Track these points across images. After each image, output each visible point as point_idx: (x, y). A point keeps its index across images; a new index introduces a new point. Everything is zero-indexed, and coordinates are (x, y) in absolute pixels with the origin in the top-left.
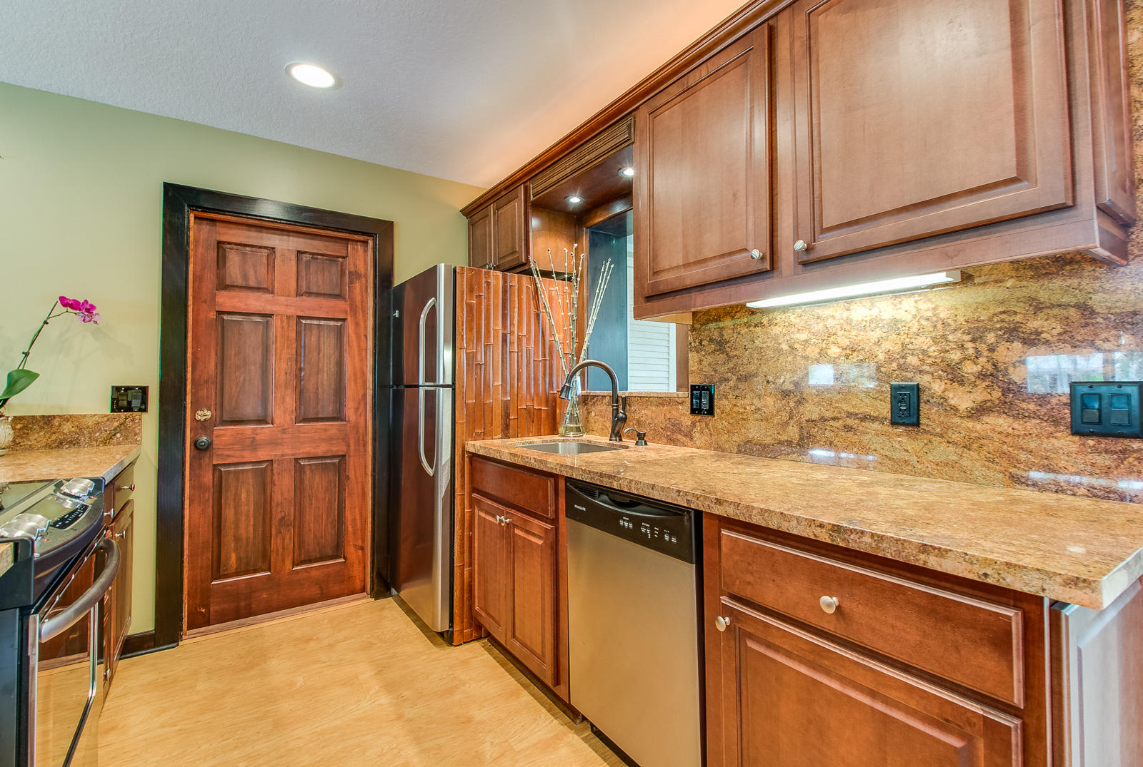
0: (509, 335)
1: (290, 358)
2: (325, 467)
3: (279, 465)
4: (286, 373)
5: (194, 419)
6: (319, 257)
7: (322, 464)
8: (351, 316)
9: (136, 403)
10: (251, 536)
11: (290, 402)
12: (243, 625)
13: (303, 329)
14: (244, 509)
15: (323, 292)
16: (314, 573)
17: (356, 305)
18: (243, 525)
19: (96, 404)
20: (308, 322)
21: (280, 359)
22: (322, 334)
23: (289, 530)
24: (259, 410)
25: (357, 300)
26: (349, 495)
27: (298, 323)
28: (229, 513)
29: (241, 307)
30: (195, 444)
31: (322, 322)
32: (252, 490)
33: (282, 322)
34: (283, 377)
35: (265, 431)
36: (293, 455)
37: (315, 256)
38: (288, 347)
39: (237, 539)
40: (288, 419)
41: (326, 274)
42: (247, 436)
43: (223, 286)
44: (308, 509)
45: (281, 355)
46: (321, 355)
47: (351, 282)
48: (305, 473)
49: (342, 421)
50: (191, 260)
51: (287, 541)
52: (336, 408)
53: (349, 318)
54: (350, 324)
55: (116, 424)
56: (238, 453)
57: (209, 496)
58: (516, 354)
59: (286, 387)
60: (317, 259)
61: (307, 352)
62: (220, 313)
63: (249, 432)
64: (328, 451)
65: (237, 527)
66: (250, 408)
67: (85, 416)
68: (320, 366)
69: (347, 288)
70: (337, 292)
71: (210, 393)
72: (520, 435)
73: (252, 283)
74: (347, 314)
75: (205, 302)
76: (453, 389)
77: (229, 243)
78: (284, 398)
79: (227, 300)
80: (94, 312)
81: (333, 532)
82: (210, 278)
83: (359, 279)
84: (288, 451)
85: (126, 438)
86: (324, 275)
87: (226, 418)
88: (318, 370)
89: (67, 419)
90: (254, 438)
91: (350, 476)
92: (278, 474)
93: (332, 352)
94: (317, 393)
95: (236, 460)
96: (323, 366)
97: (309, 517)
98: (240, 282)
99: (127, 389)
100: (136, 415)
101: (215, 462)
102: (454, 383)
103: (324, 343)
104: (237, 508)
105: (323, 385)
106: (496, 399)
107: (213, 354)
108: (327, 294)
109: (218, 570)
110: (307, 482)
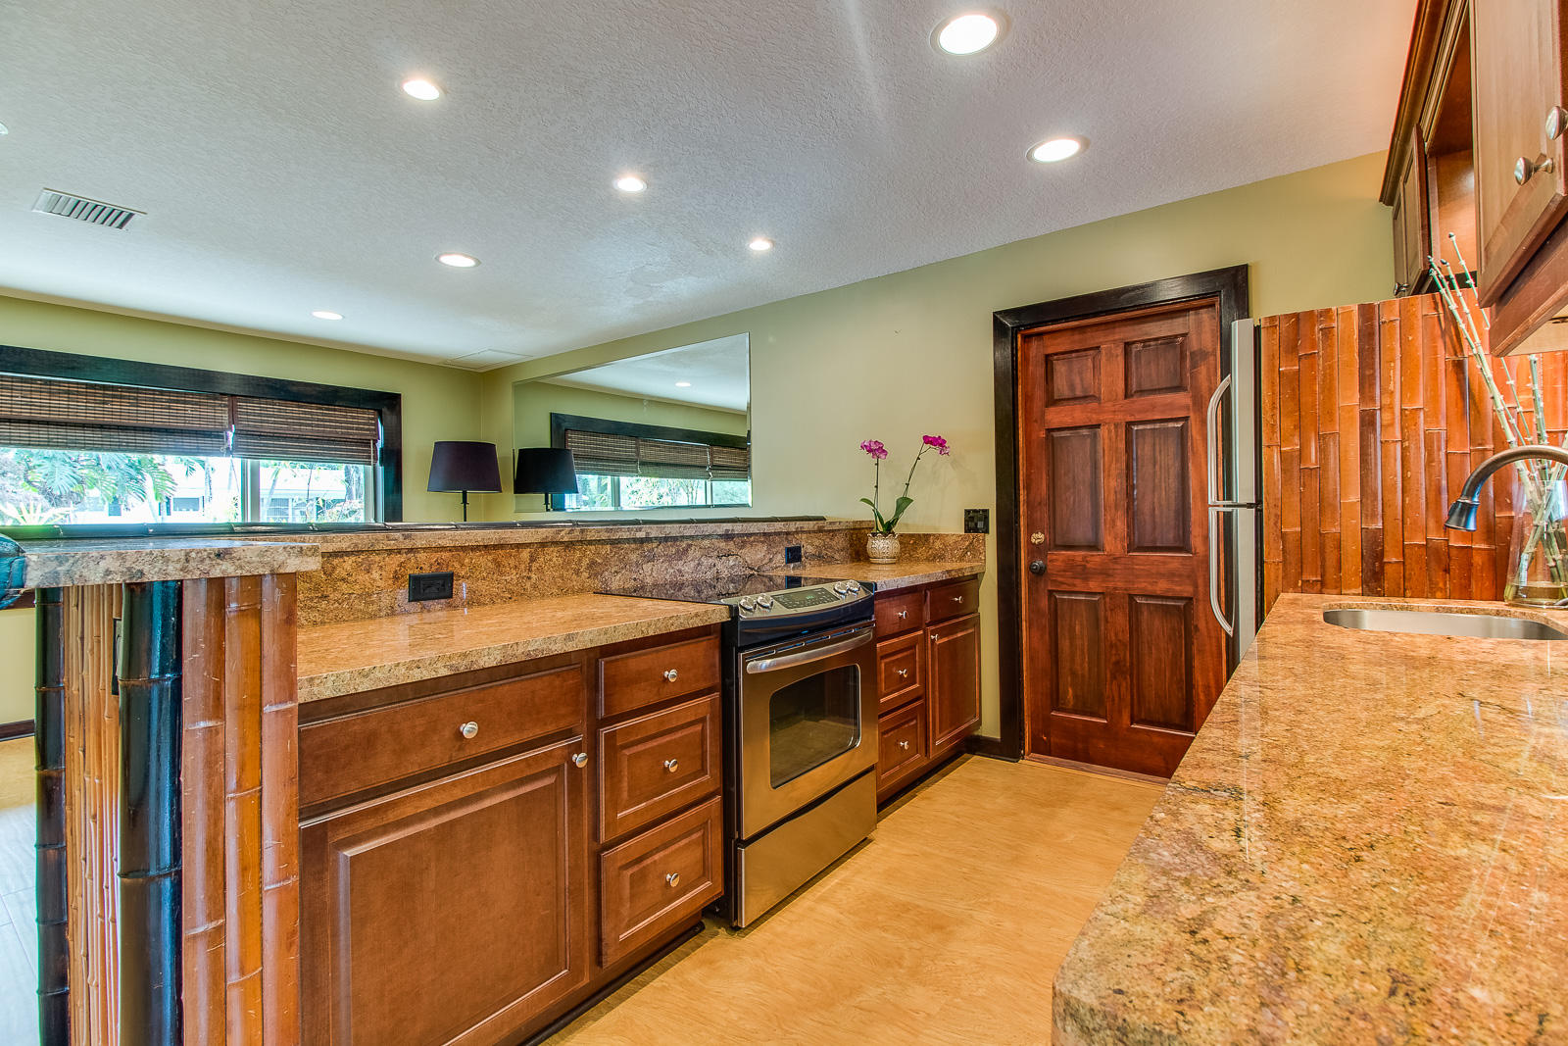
0: (1378, 412)
1: (1119, 474)
2: (1166, 609)
3: (1111, 599)
4: (1116, 492)
5: (1029, 542)
6: (1152, 343)
7: (1162, 605)
8: (1195, 412)
9: (980, 525)
10: (1087, 674)
11: (1121, 526)
12: (1077, 768)
13: (1134, 436)
14: (1079, 642)
15: (1157, 387)
16: (1156, 739)
17: (1202, 396)
18: (1078, 659)
19: (952, 526)
20: (1141, 427)
21: (1109, 476)
22: (1157, 442)
23: (1126, 678)
24: (1090, 535)
25: (1203, 388)
26: (1199, 651)
27: (1128, 431)
28: (1065, 644)
29: (1068, 421)
30: (1030, 568)
31: (1157, 426)
32: (1085, 622)
33: (1110, 431)
34: (1112, 497)
35: (1095, 559)
36: (1126, 589)
37: (1148, 343)
38: (1117, 461)
39: (1073, 673)
40: (1119, 546)
41: (1162, 362)
42: (1079, 563)
43: (1052, 401)
44: (1147, 658)
45: (1109, 471)
46: (1157, 467)
47: (1194, 366)
48: (1142, 613)
49: (1188, 552)
50: (1020, 381)
51: (1123, 690)
52: (1179, 535)
53: (1192, 415)
54: (1193, 423)
55: (967, 543)
56: (1070, 581)
57: (1045, 621)
58: (1399, 446)
59: (1116, 509)
60: (1150, 346)
61: (1139, 464)
62: (1049, 431)
63: (1080, 559)
64: (1168, 590)
65: (1073, 660)
66: (1081, 532)
67: (947, 535)
68: (1157, 481)
69: (1188, 375)
70: (1176, 384)
71: (1042, 514)
72: (1408, 593)
73: (1079, 393)
74: (1189, 409)
75: (1036, 421)
76: (1257, 511)
77: (1056, 354)
78: (1114, 521)
79: (1056, 417)
80: (946, 445)
81: (1180, 695)
82: (1039, 394)
83: (1205, 359)
84: (1120, 585)
85: (974, 556)
86: (1158, 364)
87: (1058, 542)
88: (1154, 487)
89: (938, 537)
90: (1085, 566)
91: (1199, 626)
92: (1111, 610)
93: (1171, 462)
94: (1153, 515)
95: (1068, 588)
96: (1160, 482)
97: (1149, 667)
98: (1067, 393)
99: (975, 511)
100: (980, 535)
101: (1050, 588)
102: (1259, 501)
103: (1160, 451)
104: (1072, 639)
105: (1161, 505)
106: (1349, 526)
107: (1044, 476)
108: (1162, 389)
109: (1056, 700)
110: (1144, 626)
